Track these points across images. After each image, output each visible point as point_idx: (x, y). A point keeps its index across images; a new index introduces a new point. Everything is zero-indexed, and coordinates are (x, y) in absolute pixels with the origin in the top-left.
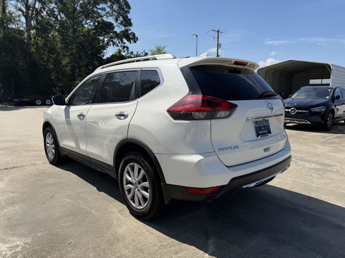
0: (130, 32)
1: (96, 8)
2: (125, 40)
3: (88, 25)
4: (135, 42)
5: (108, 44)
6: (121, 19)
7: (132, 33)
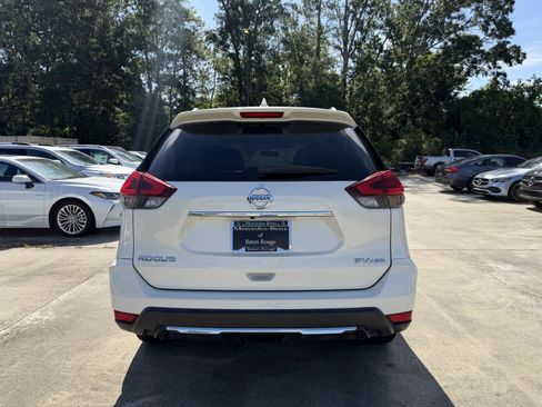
0: (508, 46)
1: (450, 17)
2: (500, 63)
3: (436, 48)
4: (520, 62)
5: (468, 74)
6: (493, 26)
7: (515, 46)
